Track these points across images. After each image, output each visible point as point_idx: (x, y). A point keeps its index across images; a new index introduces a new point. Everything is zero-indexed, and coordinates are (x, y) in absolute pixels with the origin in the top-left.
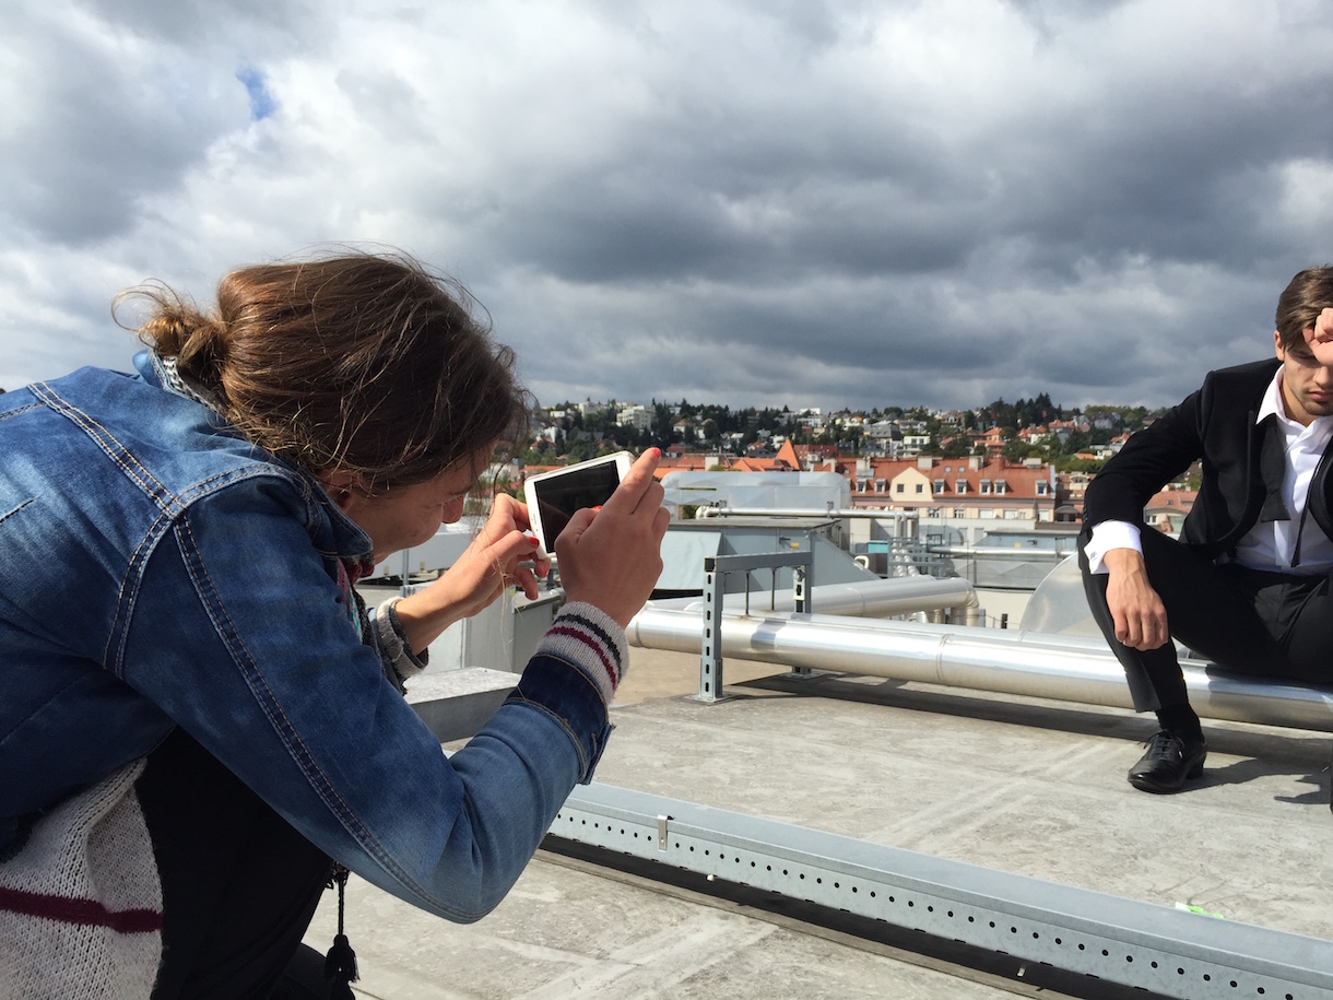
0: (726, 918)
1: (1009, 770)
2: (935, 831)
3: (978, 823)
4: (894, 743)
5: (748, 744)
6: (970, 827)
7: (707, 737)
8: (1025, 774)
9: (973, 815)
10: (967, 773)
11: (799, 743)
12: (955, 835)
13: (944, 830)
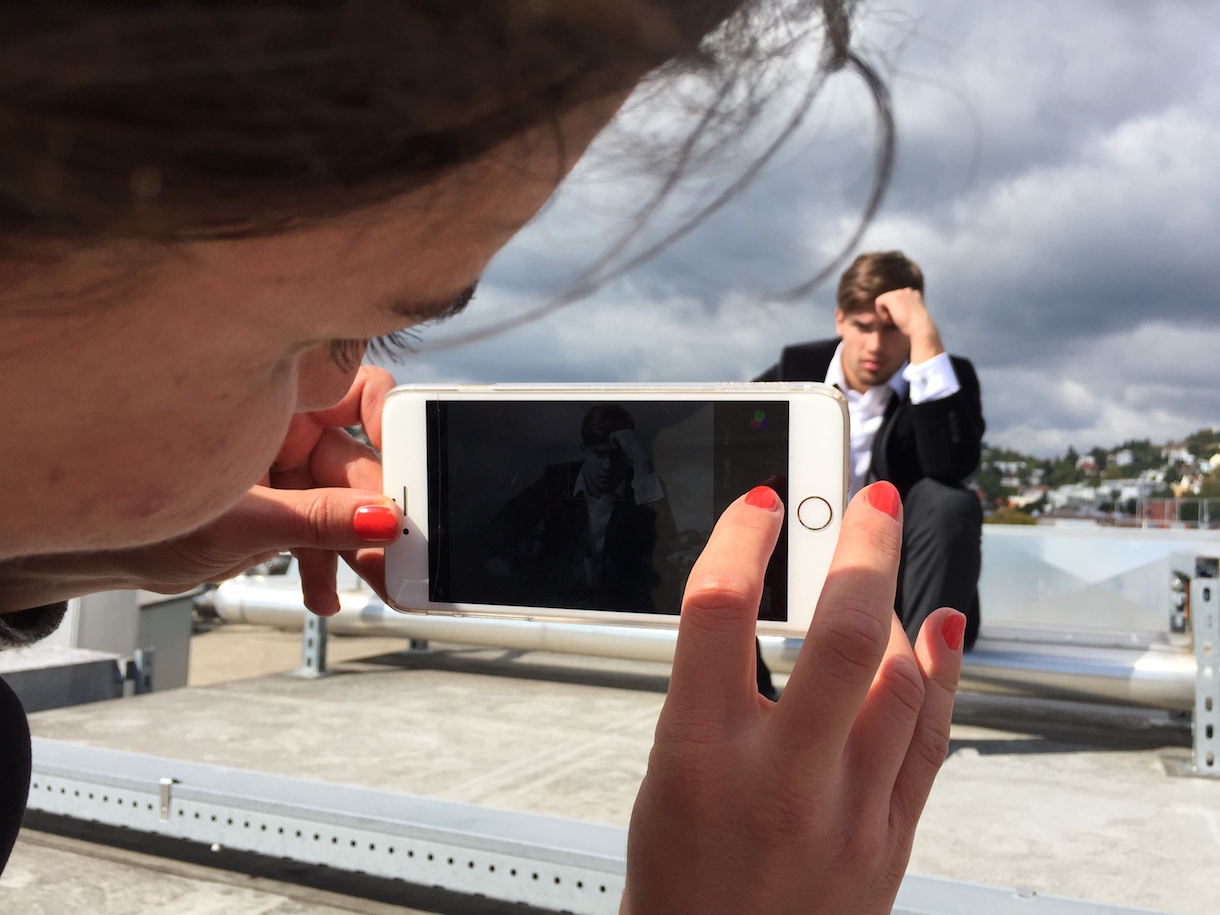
0: (228, 893)
1: (597, 729)
2: (504, 789)
3: (550, 778)
4: (490, 709)
5: (335, 715)
6: (541, 783)
7: (293, 710)
8: (610, 731)
9: (548, 771)
10: (555, 732)
11: (391, 712)
12: (522, 791)
13: (514, 786)
